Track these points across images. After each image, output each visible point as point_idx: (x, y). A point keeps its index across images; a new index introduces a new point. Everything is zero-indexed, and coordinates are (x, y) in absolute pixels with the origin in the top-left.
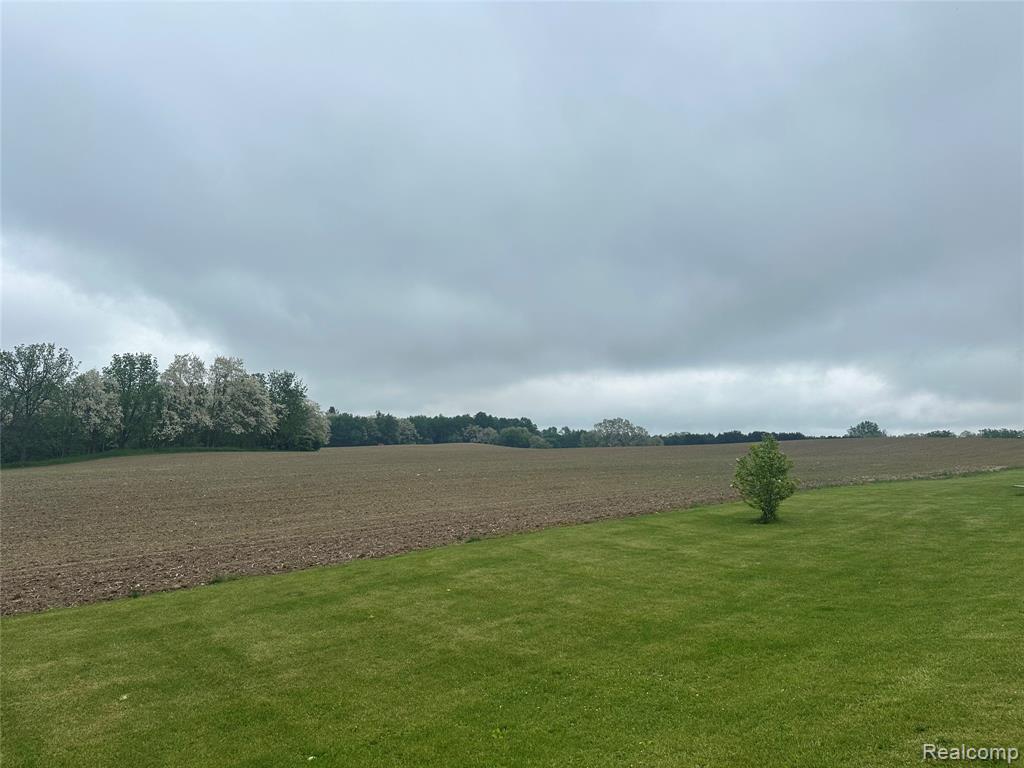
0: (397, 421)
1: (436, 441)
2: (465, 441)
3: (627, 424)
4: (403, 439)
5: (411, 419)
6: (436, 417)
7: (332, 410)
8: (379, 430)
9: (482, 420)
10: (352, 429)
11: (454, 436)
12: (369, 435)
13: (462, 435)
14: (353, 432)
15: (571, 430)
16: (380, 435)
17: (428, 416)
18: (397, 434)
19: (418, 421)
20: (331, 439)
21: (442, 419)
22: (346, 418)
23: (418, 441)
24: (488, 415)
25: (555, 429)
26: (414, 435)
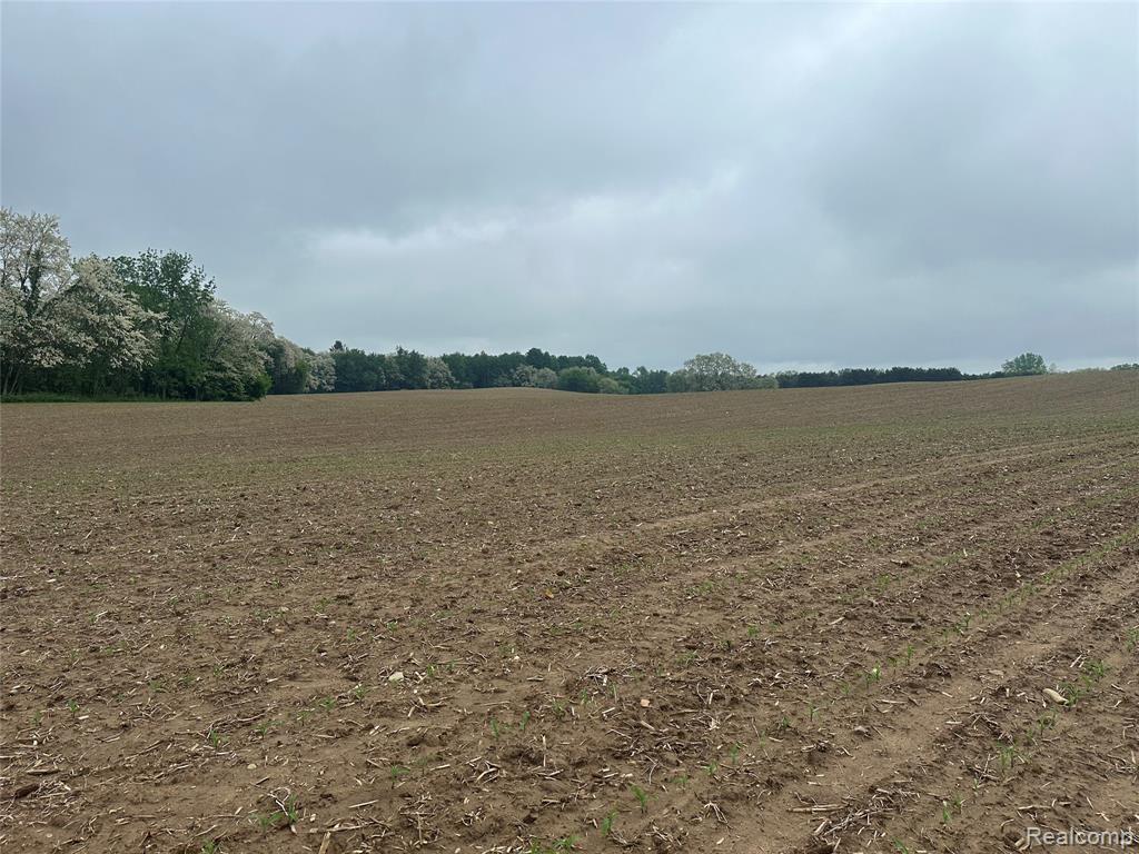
0: (426, 361)
1: (478, 385)
2: (514, 385)
3: (728, 360)
4: (432, 383)
5: (444, 358)
6: (477, 355)
7: (338, 345)
8: (402, 372)
9: (537, 358)
10: (365, 370)
11: (500, 380)
12: (388, 379)
13: (511, 378)
14: (366, 375)
15: (649, 371)
16: (402, 378)
17: (467, 355)
18: (426, 377)
19: (453, 361)
20: (336, 384)
21: (484, 356)
22: (357, 356)
23: (452, 386)
24: (543, 352)
25: (626, 370)
26: (448, 379)
